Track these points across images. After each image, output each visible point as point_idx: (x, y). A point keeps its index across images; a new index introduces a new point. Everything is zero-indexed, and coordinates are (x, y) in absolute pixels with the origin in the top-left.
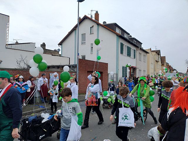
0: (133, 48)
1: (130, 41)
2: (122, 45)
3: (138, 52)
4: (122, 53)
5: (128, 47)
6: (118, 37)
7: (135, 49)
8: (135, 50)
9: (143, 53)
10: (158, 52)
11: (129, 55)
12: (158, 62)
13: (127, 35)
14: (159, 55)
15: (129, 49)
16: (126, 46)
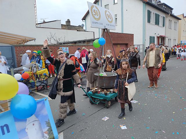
0: (162, 15)
1: (159, 7)
2: (149, 13)
3: (168, 19)
4: (149, 21)
5: (156, 14)
6: (144, 4)
7: (165, 16)
8: (164, 18)
9: (174, 20)
11: (157, 23)
15: (157, 17)
16: (154, 13)
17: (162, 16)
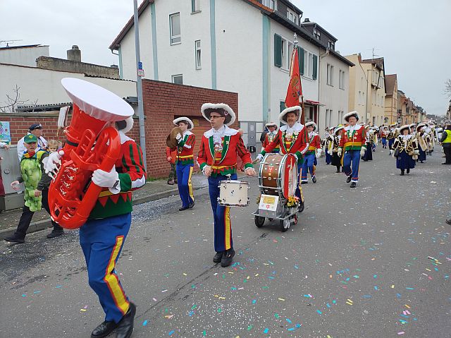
0: (310, 51)
3: (325, 61)
4: (278, 63)
6: (266, 18)
7: (317, 55)
8: (315, 58)
9: (338, 66)
10: (378, 65)
12: (377, 88)
13: (294, 14)
14: (380, 70)
15: (300, 53)
16: (290, 44)
17: (310, 54)
